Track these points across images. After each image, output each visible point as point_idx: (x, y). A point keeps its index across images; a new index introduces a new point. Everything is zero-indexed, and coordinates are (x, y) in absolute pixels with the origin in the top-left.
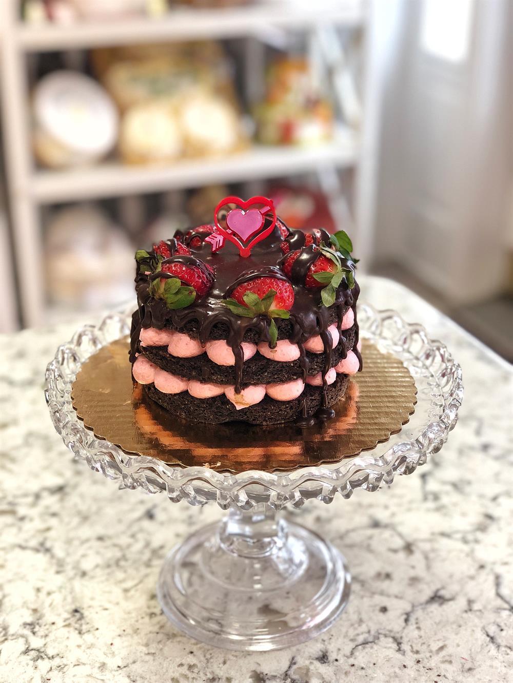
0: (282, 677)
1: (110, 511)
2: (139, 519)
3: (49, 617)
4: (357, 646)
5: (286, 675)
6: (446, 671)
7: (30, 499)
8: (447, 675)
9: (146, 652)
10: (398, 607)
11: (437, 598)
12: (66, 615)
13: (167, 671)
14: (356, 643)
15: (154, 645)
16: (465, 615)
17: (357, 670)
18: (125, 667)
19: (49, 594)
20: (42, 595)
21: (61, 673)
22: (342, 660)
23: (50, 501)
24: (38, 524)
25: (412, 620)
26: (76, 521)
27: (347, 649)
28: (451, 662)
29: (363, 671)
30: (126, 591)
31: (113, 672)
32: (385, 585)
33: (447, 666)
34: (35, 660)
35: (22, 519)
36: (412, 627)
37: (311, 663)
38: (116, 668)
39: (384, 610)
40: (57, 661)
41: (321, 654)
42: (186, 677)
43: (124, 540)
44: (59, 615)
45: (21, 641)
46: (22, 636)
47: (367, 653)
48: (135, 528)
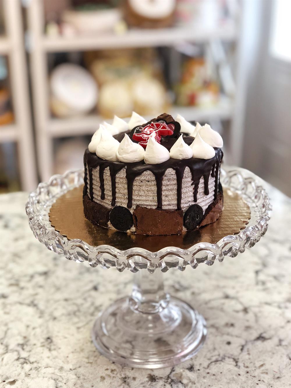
0: (166, 378)
1: (73, 286)
2: (89, 291)
3: (33, 341)
4: (211, 362)
5: (168, 377)
6: (264, 378)
7: (28, 278)
8: (265, 380)
9: (87, 361)
10: (237, 343)
11: (261, 338)
12: (42, 340)
13: (98, 372)
14: (211, 361)
15: (92, 358)
16: (277, 348)
17: (211, 376)
18: (74, 369)
19: (34, 328)
20: (30, 329)
21: (37, 371)
22: (202, 370)
23: (39, 279)
24: (31, 291)
25: (245, 349)
26: (53, 290)
27: (205, 364)
28: (267, 373)
29: (214, 376)
30: (78, 328)
31: (67, 372)
32: (230, 330)
33: (265, 375)
34: (22, 364)
35: (22, 288)
36: (245, 353)
37: (184, 371)
38: (69, 370)
39: (229, 343)
40: (35, 365)
41: (189, 366)
42: (109, 376)
43: (79, 301)
44: (38, 340)
45: (16, 353)
46: (16, 351)
47: (217, 367)
48: (86, 295)
